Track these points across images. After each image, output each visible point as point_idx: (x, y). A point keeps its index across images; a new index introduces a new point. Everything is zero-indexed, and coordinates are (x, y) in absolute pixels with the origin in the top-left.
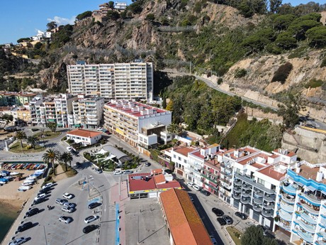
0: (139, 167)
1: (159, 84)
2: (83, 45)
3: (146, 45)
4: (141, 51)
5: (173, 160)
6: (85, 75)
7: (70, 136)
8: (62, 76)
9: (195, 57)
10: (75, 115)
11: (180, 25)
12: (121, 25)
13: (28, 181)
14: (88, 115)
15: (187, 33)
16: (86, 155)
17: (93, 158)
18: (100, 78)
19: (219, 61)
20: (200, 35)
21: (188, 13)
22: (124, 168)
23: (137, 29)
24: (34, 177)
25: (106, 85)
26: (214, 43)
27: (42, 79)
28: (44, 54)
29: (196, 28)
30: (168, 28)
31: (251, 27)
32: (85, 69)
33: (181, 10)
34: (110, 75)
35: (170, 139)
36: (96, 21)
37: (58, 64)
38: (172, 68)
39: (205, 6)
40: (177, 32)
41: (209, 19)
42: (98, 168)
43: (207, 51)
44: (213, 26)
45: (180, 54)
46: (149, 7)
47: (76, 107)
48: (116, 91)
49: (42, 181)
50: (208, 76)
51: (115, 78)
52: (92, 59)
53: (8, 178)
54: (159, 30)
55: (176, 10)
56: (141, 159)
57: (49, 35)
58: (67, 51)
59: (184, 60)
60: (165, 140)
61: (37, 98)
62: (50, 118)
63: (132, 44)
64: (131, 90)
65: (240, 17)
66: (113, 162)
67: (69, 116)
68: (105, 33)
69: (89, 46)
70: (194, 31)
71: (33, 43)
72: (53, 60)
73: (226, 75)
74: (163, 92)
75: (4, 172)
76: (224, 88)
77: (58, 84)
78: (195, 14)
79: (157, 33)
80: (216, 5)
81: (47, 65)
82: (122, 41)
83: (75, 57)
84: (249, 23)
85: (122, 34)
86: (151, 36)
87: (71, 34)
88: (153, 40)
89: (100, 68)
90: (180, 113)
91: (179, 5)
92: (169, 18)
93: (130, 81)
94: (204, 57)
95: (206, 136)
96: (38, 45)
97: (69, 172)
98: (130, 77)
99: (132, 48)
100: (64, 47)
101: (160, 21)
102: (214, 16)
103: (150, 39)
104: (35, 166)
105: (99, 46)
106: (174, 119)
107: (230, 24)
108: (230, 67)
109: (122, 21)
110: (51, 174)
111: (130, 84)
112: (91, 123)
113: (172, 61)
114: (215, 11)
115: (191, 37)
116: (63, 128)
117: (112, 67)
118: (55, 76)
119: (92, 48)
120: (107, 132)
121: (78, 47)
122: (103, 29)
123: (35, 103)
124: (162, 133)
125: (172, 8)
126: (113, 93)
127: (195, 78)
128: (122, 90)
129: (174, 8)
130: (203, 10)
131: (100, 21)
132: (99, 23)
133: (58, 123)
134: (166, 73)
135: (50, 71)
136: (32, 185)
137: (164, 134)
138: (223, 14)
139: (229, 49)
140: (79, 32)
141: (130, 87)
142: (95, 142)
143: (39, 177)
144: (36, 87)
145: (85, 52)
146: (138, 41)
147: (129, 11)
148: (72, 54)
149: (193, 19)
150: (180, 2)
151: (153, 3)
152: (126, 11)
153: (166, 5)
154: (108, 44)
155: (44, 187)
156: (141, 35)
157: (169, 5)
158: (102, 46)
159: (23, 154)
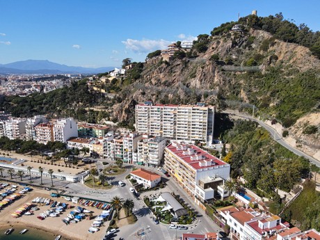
0: (194, 223)
1: (220, 126)
2: (151, 82)
3: (208, 85)
4: (203, 91)
5: (229, 223)
6: (151, 115)
7: (133, 176)
8: (130, 112)
9: (259, 98)
10: (139, 154)
11: (245, 65)
12: (186, 64)
13: (97, 221)
14: (150, 155)
15: (251, 73)
16: (146, 200)
17: (152, 204)
18: (163, 119)
19: (286, 107)
20: (266, 75)
21: (254, 52)
22: (179, 222)
23: (201, 69)
24: (102, 219)
25: (168, 125)
26: (281, 86)
27: (115, 113)
28: (118, 90)
29: (262, 68)
30: (233, 67)
32: (151, 110)
33: (247, 48)
34: (173, 116)
35: (227, 195)
36: (164, 60)
37: (128, 100)
38: (234, 109)
39: (273, 45)
40: (241, 71)
41: (277, 58)
42: (155, 217)
43: (273, 95)
44: (281, 67)
45: (243, 95)
46: (214, 46)
47: (141, 147)
48: (177, 131)
49: (107, 224)
50: (272, 124)
51: (177, 120)
52: (158, 96)
53: (81, 215)
54: (223, 70)
55: (241, 48)
56: (197, 213)
57: (123, 72)
58: (136, 88)
59: (247, 101)
60: (222, 195)
61: (109, 135)
62: (118, 153)
63: (195, 83)
64: (191, 132)
65: (313, 58)
66: (170, 213)
67: (134, 154)
68: (171, 72)
69: (156, 84)
70: (259, 72)
71: (111, 79)
72: (125, 96)
73: (292, 128)
74: (223, 135)
75: (80, 208)
76: (290, 142)
77: (127, 118)
78: (261, 53)
79: (221, 73)
80: (285, 44)
81: (120, 100)
82: (186, 80)
83: (143, 94)
85: (186, 73)
86: (214, 76)
87: (141, 71)
88: (216, 80)
89: (163, 110)
90: (239, 166)
91: (244, 44)
92: (234, 57)
93: (191, 123)
94: (269, 100)
95: (266, 200)
96: (115, 81)
97: (130, 218)
98: (191, 120)
99: (195, 87)
100: (135, 83)
101: (224, 60)
102: (282, 55)
103: (213, 79)
104: (103, 206)
105: (165, 83)
106: (233, 172)
107: (300, 66)
108: (298, 118)
109: (188, 59)
110: (115, 217)
111: (191, 126)
112: (152, 162)
113: (234, 103)
114: (284, 50)
115: (255, 77)
116: (128, 164)
117: (175, 109)
118: (125, 111)
119: (158, 86)
120: (166, 173)
121: (147, 85)
122: (169, 68)
123: (107, 139)
124: (218, 187)
125: (237, 47)
126: (175, 133)
127: (257, 124)
128: (183, 131)
129: (240, 47)
130: (271, 49)
131: (168, 60)
132: (166, 62)
133: (125, 159)
134: (227, 114)
135: (121, 106)
136: (99, 226)
137: (221, 189)
138: (293, 54)
139: (298, 94)
140: (149, 70)
141: (191, 129)
142: (155, 185)
143: (106, 218)
144: (109, 120)
145: (152, 89)
146: (201, 81)
147: (195, 50)
148: (141, 91)
149: (259, 58)
150: (246, 40)
151: (218, 43)
152: (192, 50)
153: (231, 44)
154: (173, 82)
155: (109, 233)
156: (205, 75)
157: (234, 44)
158: (167, 84)
159: (93, 189)
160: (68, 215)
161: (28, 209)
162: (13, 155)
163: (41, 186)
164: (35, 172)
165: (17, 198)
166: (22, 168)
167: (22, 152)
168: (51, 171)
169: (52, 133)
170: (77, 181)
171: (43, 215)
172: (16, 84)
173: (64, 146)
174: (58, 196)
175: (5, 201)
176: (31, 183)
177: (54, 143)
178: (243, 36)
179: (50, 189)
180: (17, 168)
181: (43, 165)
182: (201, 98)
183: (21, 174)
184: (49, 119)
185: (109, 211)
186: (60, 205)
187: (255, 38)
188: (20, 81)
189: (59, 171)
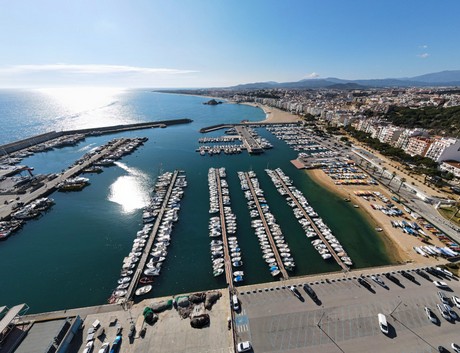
13: (429, 249)
24: (438, 251)
49: (444, 262)
53: (414, 231)
75: (416, 225)
104: (450, 243)
136: (432, 255)
143: (444, 255)
155: (439, 269)
159: (448, 222)
160: (399, 222)
161: (368, 195)
162: (377, 154)
163: (387, 186)
164: (388, 173)
165: (363, 184)
166: (378, 166)
167: (385, 155)
168: (404, 180)
169: (426, 149)
170: (429, 202)
171: (376, 206)
172: (413, 96)
173: (436, 165)
174: (399, 202)
175: (354, 181)
176: (379, 180)
177: (423, 158)
179: (394, 193)
180: (374, 164)
181: (398, 172)
183: (375, 169)
184: (432, 134)
185: (456, 253)
186: (396, 209)
188: (418, 94)
189: (413, 184)
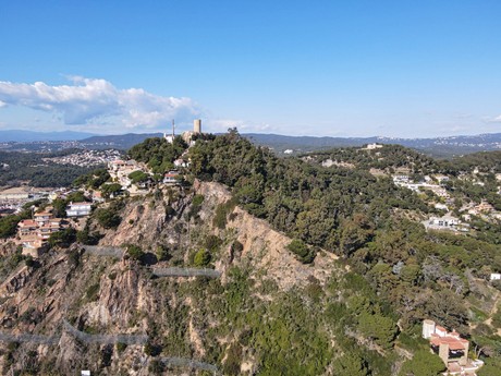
3: (126, 317)
4: (116, 332)
12: (77, 259)
15: (204, 281)
20: (228, 286)
21: (204, 227)
23: (109, 281)
31: (315, 289)
33: (192, 219)
36: (25, 253)
39: (233, 217)
41: (241, 248)
44: (249, 268)
45: (194, 336)
46: (133, 216)
52: (10, 356)
54: (154, 277)
55: (182, 219)
59: (202, 352)
63: (98, 312)
68: (44, 282)
70: (217, 279)
78: (216, 232)
79: (149, 284)
80: (251, 219)
82: (78, 304)
84: (312, 279)
85: (78, 282)
86: (137, 295)
88: (141, 303)
91: (187, 210)
92: (171, 241)
94: (240, 354)
99: (99, 322)
101: (155, 250)
103: (136, 300)
105: (28, 318)
109: (81, 247)
113: (179, 360)
114: (252, 234)
115: (211, 292)
119: (10, 327)
122: (39, 273)
125: (175, 218)
129: (179, 218)
130: (230, 225)
131: (34, 255)
138: (265, 246)
146: (111, 309)
149: (214, 243)
150: (189, 203)
151: (141, 209)
152: (89, 222)
153: (164, 215)
154: (49, 310)
156: (117, 294)
157: (170, 213)
158: (35, 318)
178: (183, 195)
182: (111, 353)
187: (202, 198)
